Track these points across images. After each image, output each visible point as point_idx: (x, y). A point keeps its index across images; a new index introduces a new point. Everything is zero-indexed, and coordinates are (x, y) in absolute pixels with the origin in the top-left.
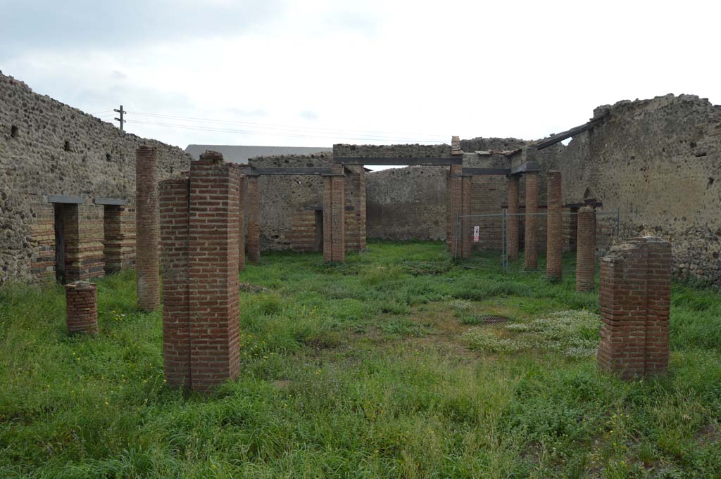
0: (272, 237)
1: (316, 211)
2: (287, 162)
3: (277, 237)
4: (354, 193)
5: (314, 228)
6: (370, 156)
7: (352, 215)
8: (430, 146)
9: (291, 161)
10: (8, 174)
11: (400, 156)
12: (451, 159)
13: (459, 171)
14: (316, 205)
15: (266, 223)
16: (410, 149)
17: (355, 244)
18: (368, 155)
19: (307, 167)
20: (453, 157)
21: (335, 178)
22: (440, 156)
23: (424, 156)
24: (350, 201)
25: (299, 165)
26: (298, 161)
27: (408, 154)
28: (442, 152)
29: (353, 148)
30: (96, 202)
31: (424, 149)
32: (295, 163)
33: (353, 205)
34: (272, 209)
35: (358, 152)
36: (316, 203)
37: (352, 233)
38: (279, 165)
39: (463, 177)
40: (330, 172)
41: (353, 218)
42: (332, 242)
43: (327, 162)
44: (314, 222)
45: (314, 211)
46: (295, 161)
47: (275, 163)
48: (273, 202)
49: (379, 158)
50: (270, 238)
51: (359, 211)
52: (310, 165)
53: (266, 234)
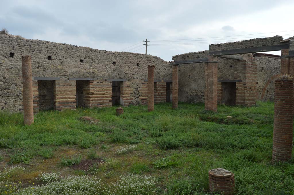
0: (201, 96)
1: (222, 82)
2: (188, 57)
3: (203, 96)
4: (242, 72)
5: (221, 92)
6: (228, 49)
7: (241, 85)
8: (266, 39)
9: (189, 56)
10: (7, 70)
11: (246, 47)
12: (280, 45)
13: (287, 53)
14: (222, 79)
15: (199, 89)
16: (252, 42)
17: (242, 101)
18: (227, 49)
19: (196, 59)
20: (281, 44)
21: (210, 64)
22: (273, 44)
23: (262, 46)
24: (240, 77)
25: (193, 58)
26: (193, 56)
27: (251, 46)
28: (274, 42)
29: (219, 45)
30: (70, 79)
31: (261, 41)
32: (191, 57)
33: (242, 79)
34: (201, 82)
35: (222, 48)
36: (222, 78)
37: (240, 95)
38: (185, 59)
39: (289, 57)
40: (208, 61)
41: (241, 86)
42: (208, 100)
43: (206, 55)
44: (221, 89)
45: (221, 83)
46: (191, 56)
47: (183, 58)
48: (202, 78)
49: (233, 50)
50: (200, 96)
51: (245, 82)
52: (198, 57)
53: (199, 94)
